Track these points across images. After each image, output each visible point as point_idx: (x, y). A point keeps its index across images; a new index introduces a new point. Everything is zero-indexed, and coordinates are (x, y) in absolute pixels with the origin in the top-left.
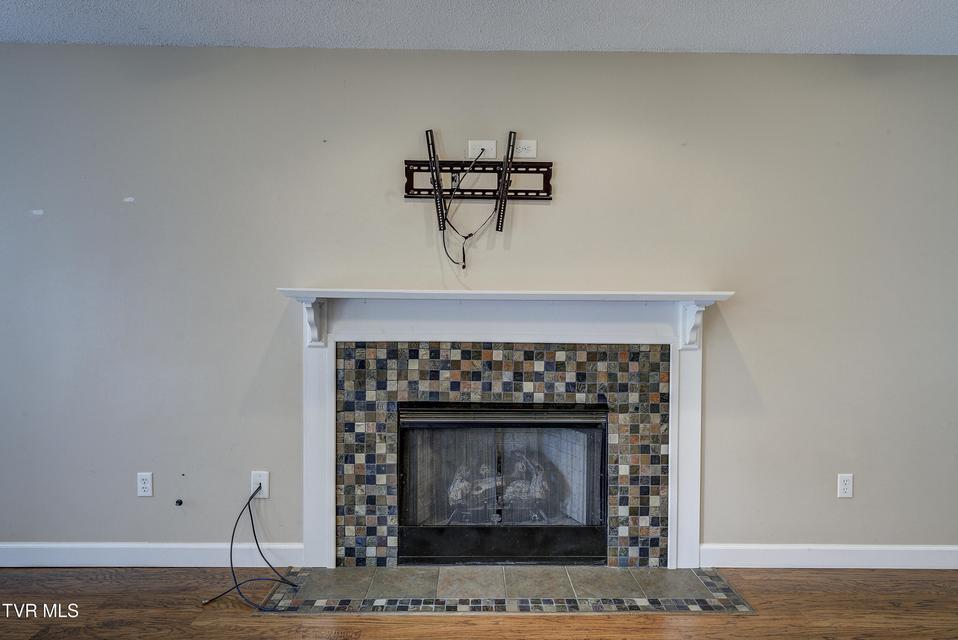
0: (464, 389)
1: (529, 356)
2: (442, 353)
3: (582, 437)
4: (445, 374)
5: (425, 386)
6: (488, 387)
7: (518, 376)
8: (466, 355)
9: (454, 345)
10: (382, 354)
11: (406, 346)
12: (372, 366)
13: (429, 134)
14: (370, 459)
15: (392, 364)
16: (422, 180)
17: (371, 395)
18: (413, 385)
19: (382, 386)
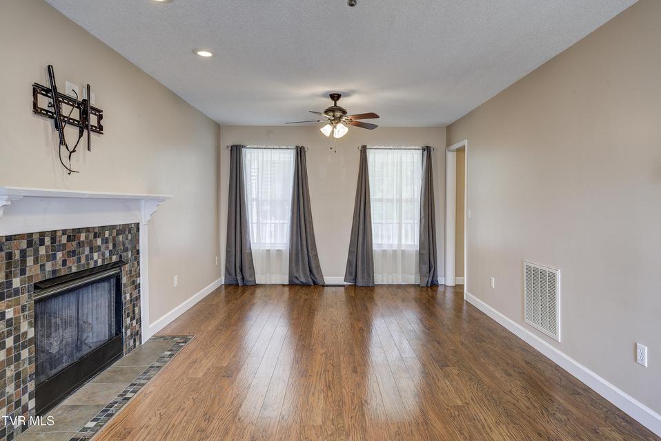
0: (68, 265)
1: (96, 236)
2: (58, 239)
4: (59, 255)
5: (49, 267)
6: (79, 260)
7: (92, 251)
8: (69, 239)
9: (64, 232)
10: (24, 244)
11: (38, 236)
12: (17, 255)
13: (50, 68)
14: (16, 340)
15: (30, 251)
16: (44, 102)
17: (16, 282)
18: (43, 266)
19: (23, 272)
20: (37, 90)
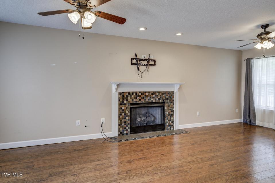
0: (141, 100)
1: (152, 94)
2: (138, 94)
3: (160, 108)
4: (138, 98)
5: (135, 100)
6: (145, 100)
7: (150, 98)
8: (142, 94)
9: (140, 92)
10: (127, 94)
11: (131, 92)
12: (125, 96)
13: (136, 54)
14: (125, 114)
15: (129, 96)
16: (134, 62)
17: (125, 102)
18: (133, 100)
19: (127, 100)
20: (132, 59)
